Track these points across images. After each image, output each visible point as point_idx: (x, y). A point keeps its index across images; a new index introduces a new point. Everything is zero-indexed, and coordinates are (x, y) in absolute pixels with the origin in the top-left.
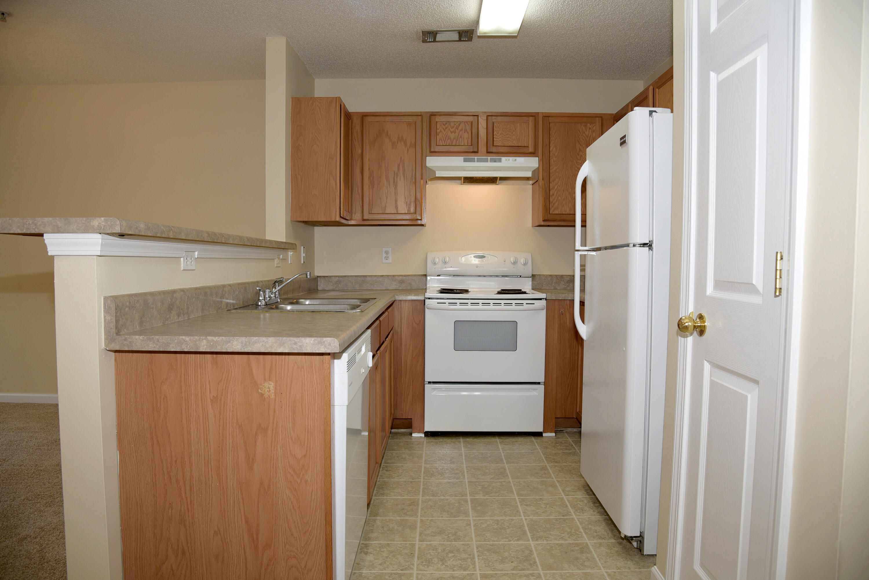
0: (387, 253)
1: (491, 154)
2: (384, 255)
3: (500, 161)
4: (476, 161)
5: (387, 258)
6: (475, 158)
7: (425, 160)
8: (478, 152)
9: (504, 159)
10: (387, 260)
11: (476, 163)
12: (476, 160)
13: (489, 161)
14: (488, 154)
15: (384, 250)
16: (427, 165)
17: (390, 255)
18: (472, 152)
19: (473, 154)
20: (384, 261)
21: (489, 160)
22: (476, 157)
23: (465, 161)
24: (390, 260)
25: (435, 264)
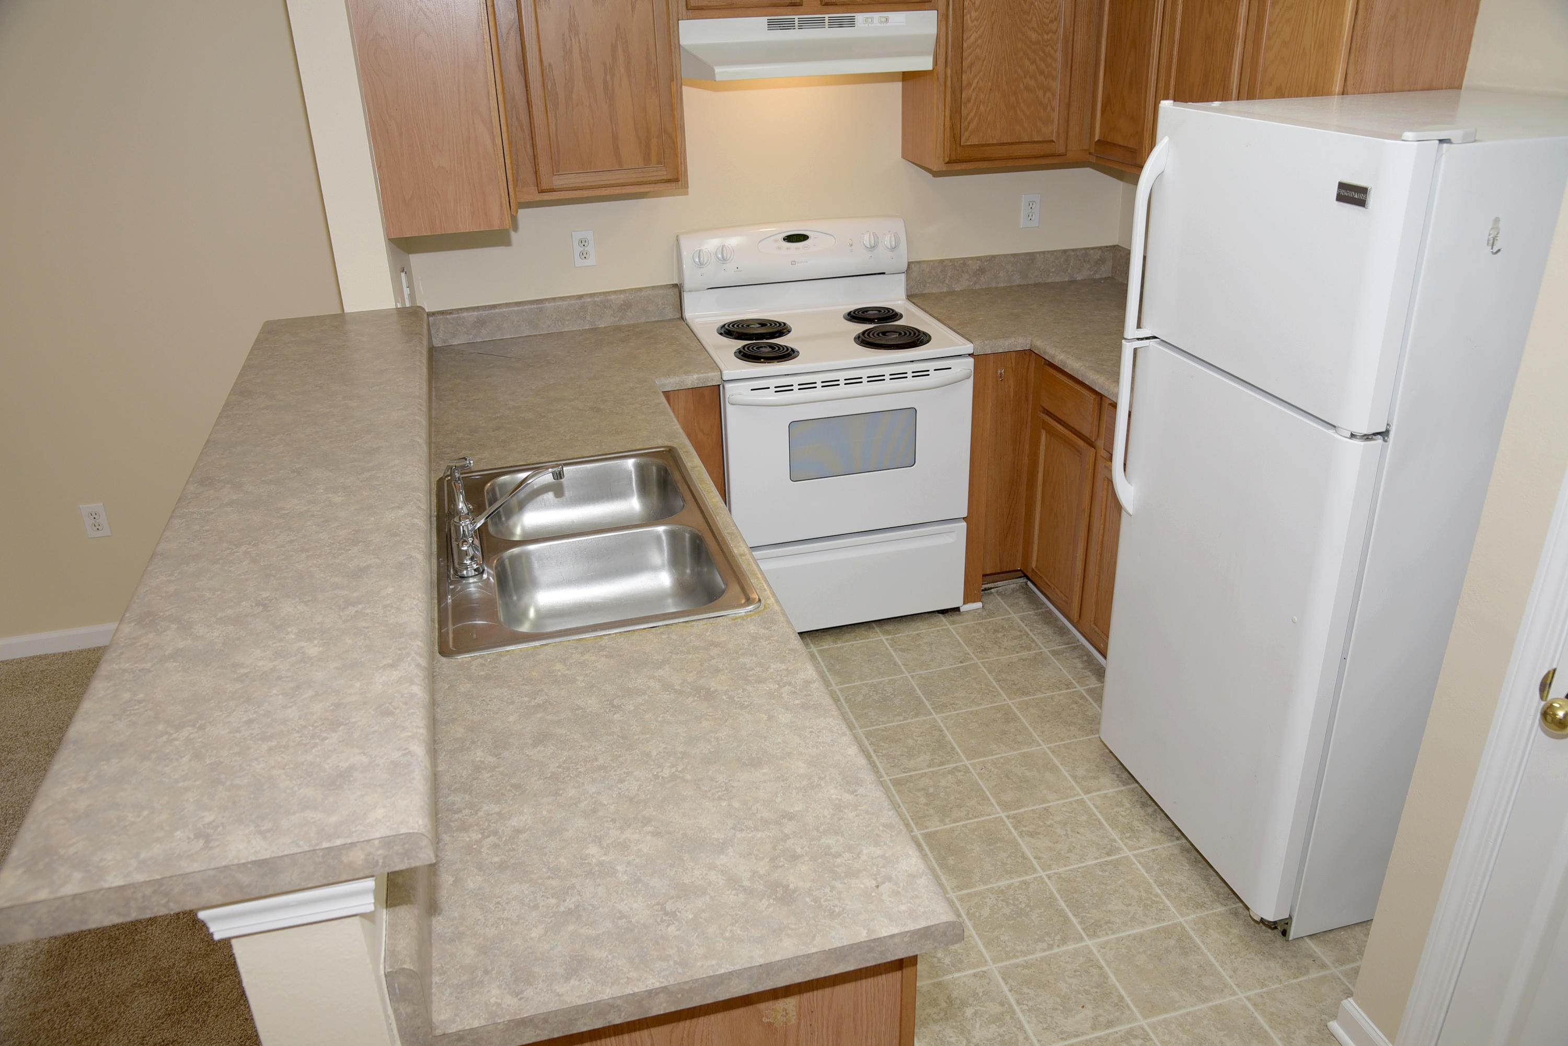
0: (583, 243)
1: (831, 8)
2: (578, 249)
3: (851, 23)
4: (797, 27)
5: (584, 255)
6: (793, 20)
7: (676, 28)
8: (802, 5)
9: (860, 17)
10: (585, 260)
11: (797, 30)
12: (797, 22)
13: (827, 26)
14: (825, 8)
15: (577, 236)
16: (683, 42)
17: (590, 248)
18: (788, 6)
19: (790, 9)
20: (579, 262)
21: (827, 24)
22: (796, 17)
23: (772, 25)
24: (591, 261)
25: (701, 264)
